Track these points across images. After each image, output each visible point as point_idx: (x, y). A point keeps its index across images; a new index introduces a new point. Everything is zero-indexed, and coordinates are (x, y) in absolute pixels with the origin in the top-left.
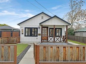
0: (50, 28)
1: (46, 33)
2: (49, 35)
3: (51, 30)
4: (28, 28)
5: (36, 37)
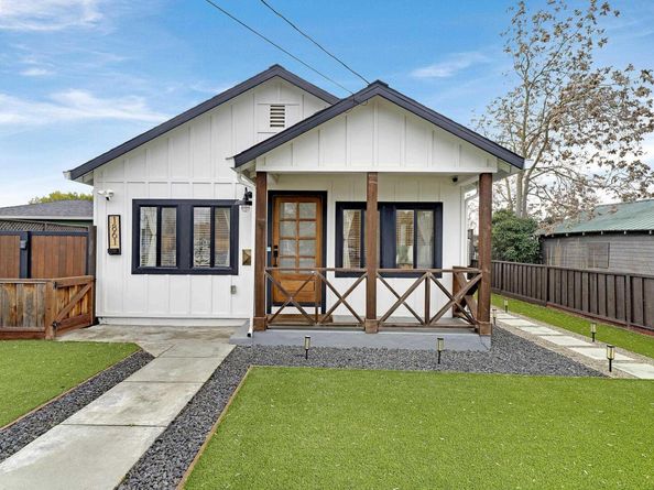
0: (341, 206)
1: (310, 248)
2: (331, 263)
3: (348, 215)
4: (160, 205)
5: (227, 280)
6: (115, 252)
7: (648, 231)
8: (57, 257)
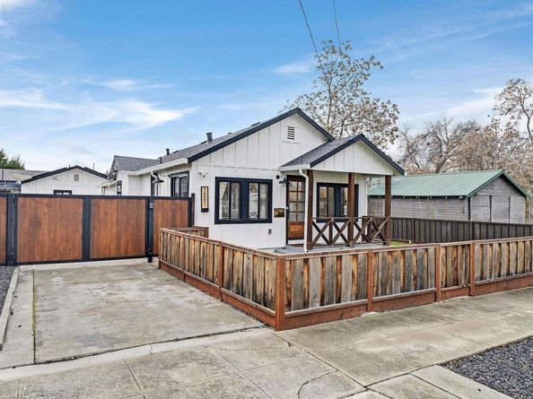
2: (314, 215)
4: (231, 181)
5: (267, 226)
6: (205, 210)
7: (444, 197)
8: (170, 214)
